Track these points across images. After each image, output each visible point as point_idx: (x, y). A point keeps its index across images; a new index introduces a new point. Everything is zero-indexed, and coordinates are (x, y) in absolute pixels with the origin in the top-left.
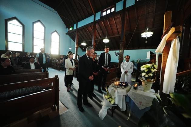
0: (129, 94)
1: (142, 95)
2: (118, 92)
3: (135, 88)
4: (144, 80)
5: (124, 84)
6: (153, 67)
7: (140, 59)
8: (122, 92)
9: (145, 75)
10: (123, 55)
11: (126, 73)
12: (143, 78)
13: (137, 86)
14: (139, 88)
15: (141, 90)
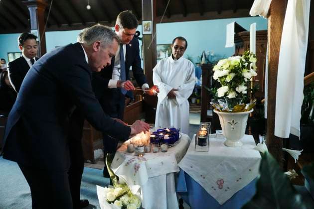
0: (184, 165)
1: (223, 158)
2: (149, 169)
3: (202, 142)
4: (225, 111)
5: (167, 137)
6: (246, 64)
7: (207, 53)
8: (162, 163)
9: (226, 95)
10: (155, 41)
11: (171, 96)
12: (222, 104)
13: (207, 135)
14: (212, 138)
15: (219, 144)
